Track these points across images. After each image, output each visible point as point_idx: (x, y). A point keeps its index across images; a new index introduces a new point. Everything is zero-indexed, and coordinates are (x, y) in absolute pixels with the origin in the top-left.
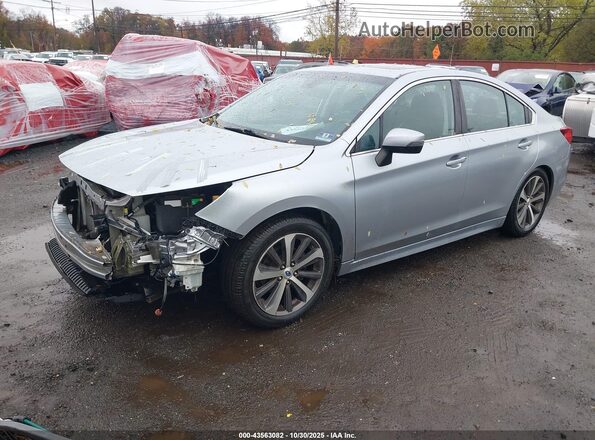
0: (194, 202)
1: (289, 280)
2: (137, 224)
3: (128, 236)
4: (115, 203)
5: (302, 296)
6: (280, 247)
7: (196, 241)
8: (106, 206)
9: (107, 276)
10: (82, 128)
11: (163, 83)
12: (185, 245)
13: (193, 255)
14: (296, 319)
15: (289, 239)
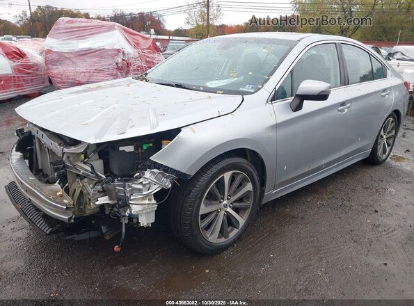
0: (145, 147)
1: (226, 211)
2: (92, 168)
3: (86, 180)
4: (72, 150)
5: (235, 224)
6: (220, 184)
7: (151, 182)
8: (64, 153)
9: (70, 219)
10: (27, 90)
11: (90, 55)
12: (140, 187)
13: (148, 195)
14: (231, 244)
15: (227, 176)
